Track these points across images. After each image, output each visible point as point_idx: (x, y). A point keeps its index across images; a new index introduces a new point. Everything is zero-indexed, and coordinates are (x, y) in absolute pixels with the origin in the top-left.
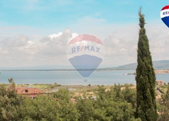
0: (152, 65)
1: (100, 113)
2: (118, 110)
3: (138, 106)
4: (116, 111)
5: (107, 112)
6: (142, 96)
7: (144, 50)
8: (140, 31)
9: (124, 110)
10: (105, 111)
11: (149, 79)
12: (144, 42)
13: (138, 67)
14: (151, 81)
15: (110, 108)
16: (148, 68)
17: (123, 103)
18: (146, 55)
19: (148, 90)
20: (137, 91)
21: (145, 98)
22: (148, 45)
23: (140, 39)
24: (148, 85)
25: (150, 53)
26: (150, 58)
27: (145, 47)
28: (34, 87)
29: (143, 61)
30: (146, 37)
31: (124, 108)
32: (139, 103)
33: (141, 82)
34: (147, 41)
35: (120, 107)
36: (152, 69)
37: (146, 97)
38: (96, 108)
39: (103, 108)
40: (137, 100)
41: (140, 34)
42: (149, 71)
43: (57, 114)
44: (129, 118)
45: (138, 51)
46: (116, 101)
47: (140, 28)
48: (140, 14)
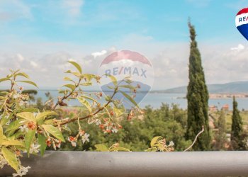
0: (204, 82)
1: (147, 133)
2: (167, 130)
3: (189, 128)
4: (165, 131)
5: (155, 132)
6: (193, 117)
7: (196, 65)
8: (192, 44)
9: (174, 132)
10: (153, 131)
11: (202, 97)
12: (196, 56)
13: (190, 83)
14: (204, 100)
15: (158, 128)
16: (201, 85)
17: (172, 123)
18: (198, 71)
19: (201, 110)
20: (188, 111)
21: (197, 119)
22: (200, 60)
23: (191, 53)
24: (201, 104)
25: (202, 69)
26: (203, 74)
27: (197, 62)
28: (74, 108)
29: (195, 77)
30: (198, 50)
31: (174, 129)
32: (190, 124)
33: (193, 101)
34: (199, 55)
35: (169, 128)
36: (205, 86)
37: (199, 118)
38: (142, 128)
39: (150, 128)
40: (188, 121)
41: (191, 47)
42: (202, 88)
43: (99, 133)
44: (179, 140)
45: (190, 66)
46: (165, 121)
47: (191, 41)
48: (189, 25)
